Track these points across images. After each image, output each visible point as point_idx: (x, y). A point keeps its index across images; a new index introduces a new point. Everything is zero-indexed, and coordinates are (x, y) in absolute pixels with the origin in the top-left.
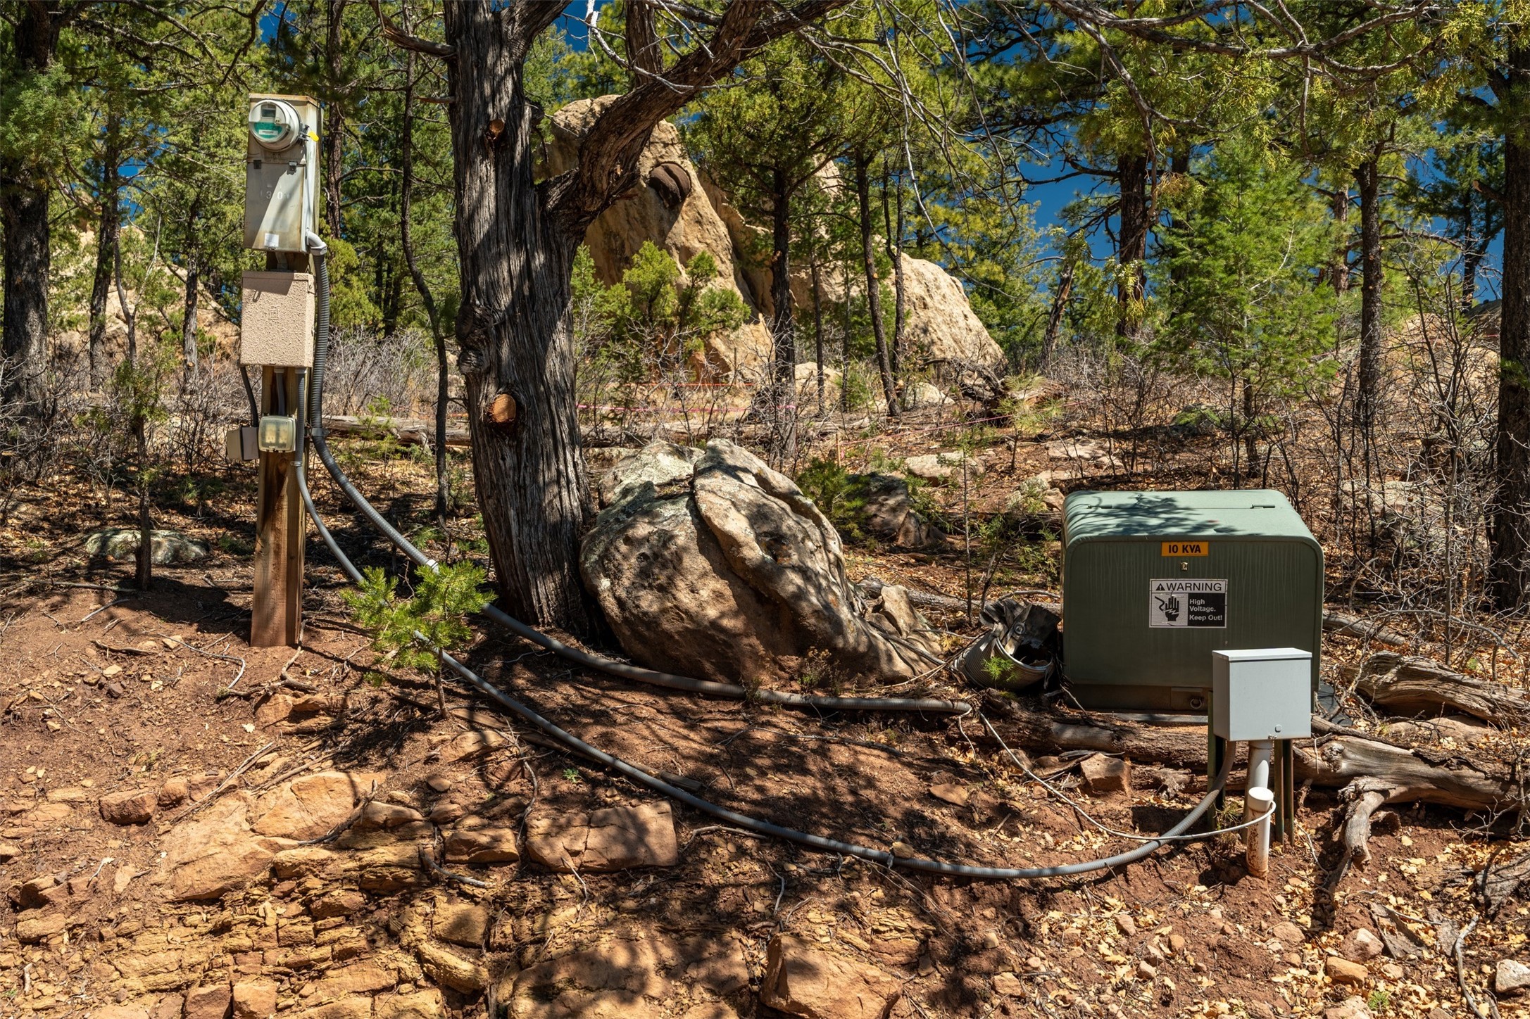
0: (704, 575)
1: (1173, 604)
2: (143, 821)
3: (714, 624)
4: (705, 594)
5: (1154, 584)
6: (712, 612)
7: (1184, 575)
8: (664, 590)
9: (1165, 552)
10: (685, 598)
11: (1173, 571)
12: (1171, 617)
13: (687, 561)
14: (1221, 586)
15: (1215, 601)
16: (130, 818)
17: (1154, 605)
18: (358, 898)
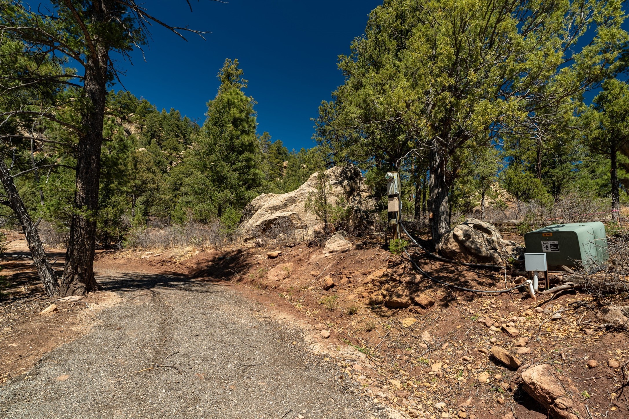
0: (453, 242)
1: (547, 247)
2: (366, 274)
3: (454, 250)
4: (453, 245)
5: (542, 242)
6: (454, 248)
7: (548, 240)
8: (446, 244)
9: (543, 236)
10: (449, 246)
11: (546, 239)
12: (547, 250)
13: (450, 240)
14: (556, 242)
15: (556, 246)
16: (365, 274)
17: (543, 247)
18: (379, 284)
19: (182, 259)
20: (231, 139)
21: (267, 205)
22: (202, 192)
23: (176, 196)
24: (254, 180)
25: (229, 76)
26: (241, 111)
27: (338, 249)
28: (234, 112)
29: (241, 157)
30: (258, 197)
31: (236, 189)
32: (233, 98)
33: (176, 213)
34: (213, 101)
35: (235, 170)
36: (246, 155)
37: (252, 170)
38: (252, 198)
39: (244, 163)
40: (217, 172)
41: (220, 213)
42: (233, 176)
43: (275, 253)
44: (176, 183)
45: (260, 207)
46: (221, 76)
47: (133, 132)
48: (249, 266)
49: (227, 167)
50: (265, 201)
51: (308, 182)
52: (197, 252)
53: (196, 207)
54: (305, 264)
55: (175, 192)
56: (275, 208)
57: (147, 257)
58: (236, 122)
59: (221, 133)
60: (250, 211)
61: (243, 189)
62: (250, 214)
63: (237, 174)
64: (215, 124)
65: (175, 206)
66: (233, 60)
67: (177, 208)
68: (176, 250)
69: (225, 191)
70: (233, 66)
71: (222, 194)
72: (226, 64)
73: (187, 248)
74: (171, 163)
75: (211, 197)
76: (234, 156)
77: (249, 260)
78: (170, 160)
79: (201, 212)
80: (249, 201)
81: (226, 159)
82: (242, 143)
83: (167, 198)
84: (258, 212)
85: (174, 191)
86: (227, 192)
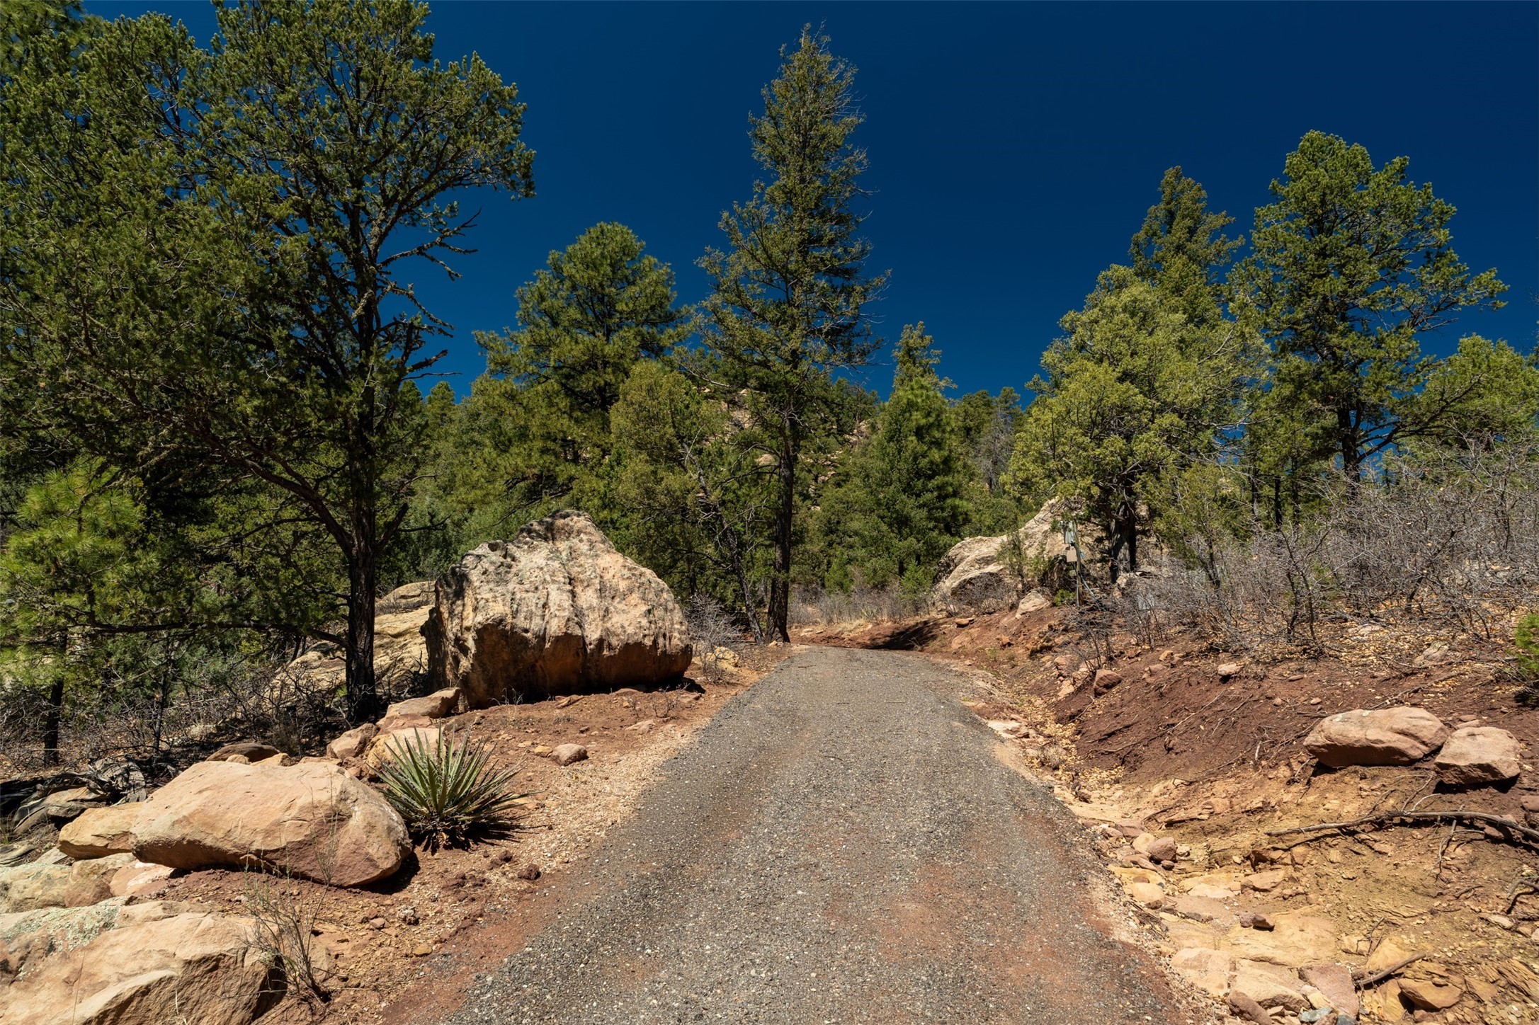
19: (852, 635)
20: (915, 459)
21: (972, 556)
22: (875, 541)
23: (830, 545)
24: (954, 516)
25: (909, 351)
26: (929, 414)
27: (1032, 609)
28: (918, 418)
29: (930, 485)
30: (959, 544)
31: (924, 534)
32: (916, 396)
33: (833, 575)
34: (887, 404)
35: (920, 507)
36: (938, 480)
37: (949, 501)
38: (951, 546)
39: (936, 494)
40: (897, 511)
41: (902, 570)
42: (919, 516)
43: (965, 621)
44: (829, 522)
45: (962, 559)
46: (898, 354)
47: (746, 426)
48: (934, 638)
49: (912, 502)
50: (970, 550)
51: (1040, 515)
52: (870, 626)
53: (868, 565)
54: (993, 629)
55: (828, 538)
56: (987, 561)
57: (808, 635)
58: (920, 432)
59: (900, 451)
60: (948, 566)
61: (935, 533)
62: (948, 568)
63: (924, 513)
64: (890, 439)
65: (829, 563)
66: (915, 325)
67: (834, 566)
68: (843, 625)
69: (910, 539)
70: (917, 333)
71: (905, 543)
72: (905, 334)
73: (858, 622)
74: (816, 479)
75: (888, 549)
76: (919, 484)
77: (935, 632)
78: (814, 471)
79: (875, 571)
80: (946, 550)
81: (908, 489)
82: (932, 463)
83: (816, 549)
84: (959, 568)
85: (827, 535)
86: (912, 540)
